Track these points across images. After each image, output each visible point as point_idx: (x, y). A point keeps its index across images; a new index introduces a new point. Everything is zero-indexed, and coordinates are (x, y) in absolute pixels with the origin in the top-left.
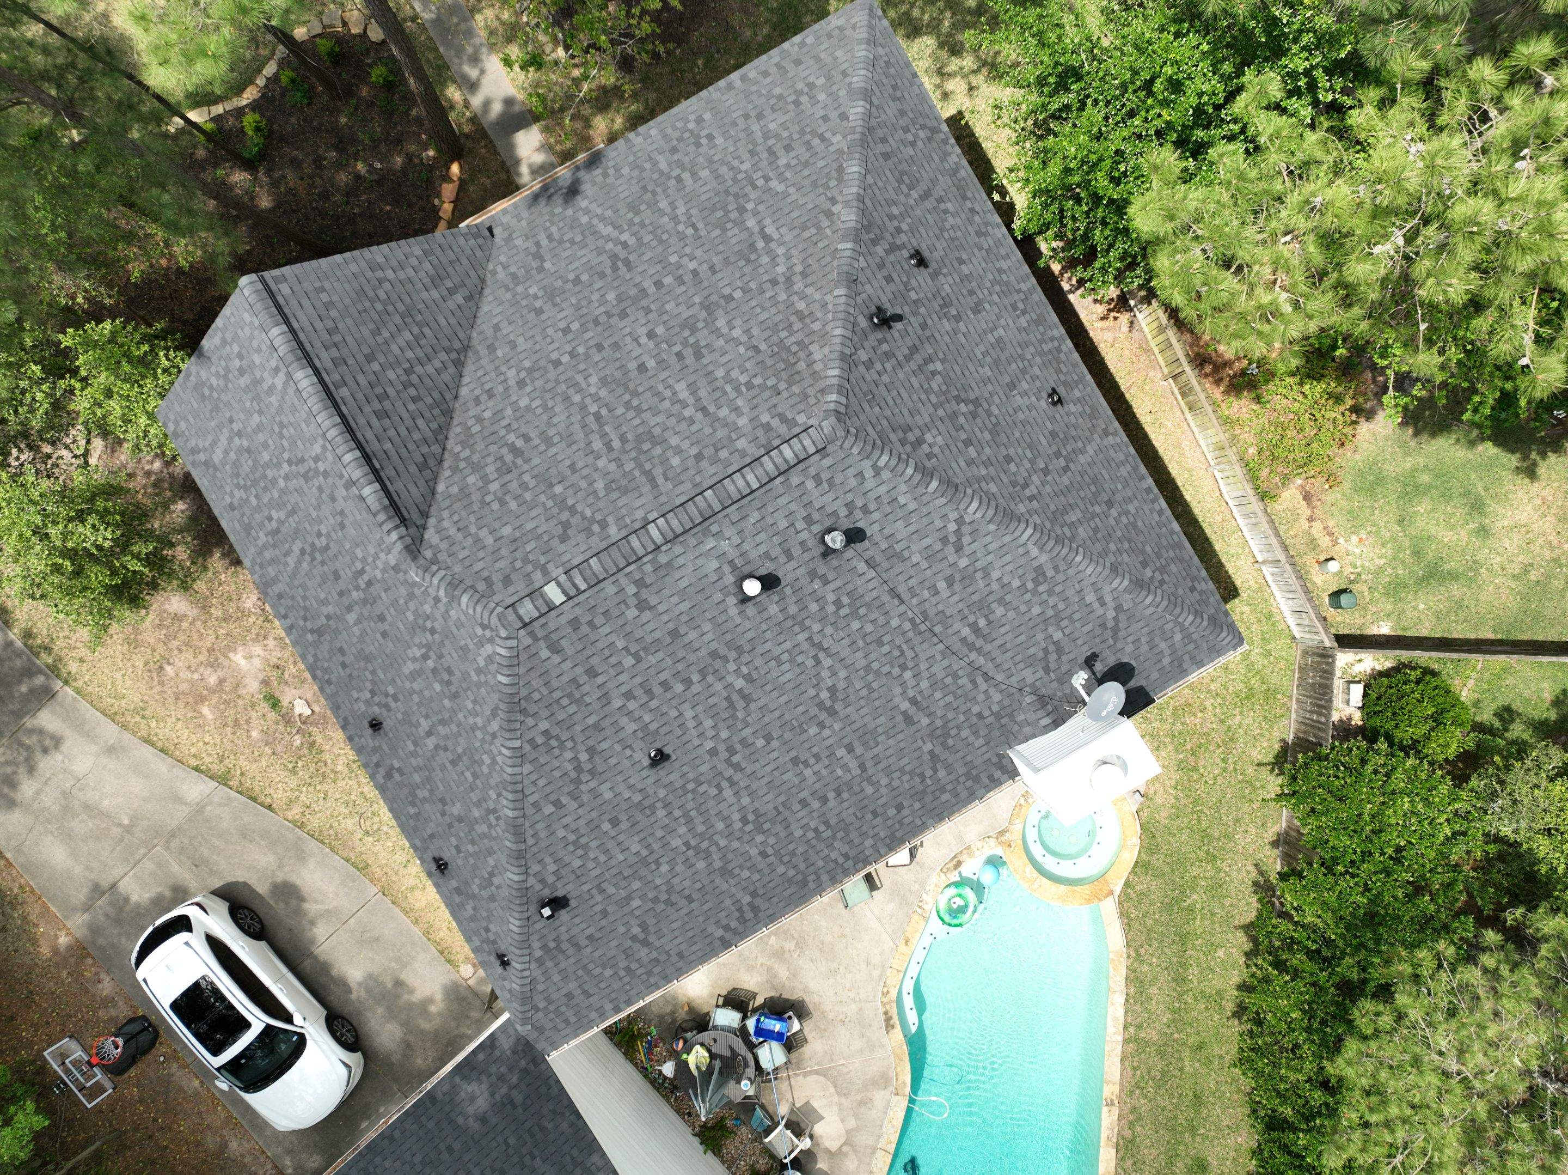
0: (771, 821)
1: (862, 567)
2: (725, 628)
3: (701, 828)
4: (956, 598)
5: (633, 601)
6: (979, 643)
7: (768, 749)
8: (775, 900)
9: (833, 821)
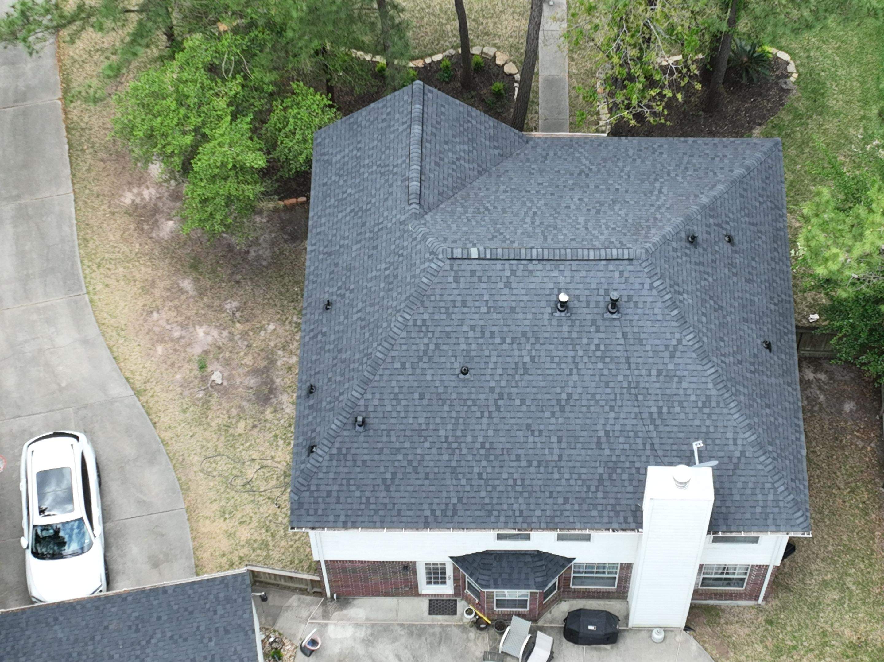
0: (496, 456)
1: (619, 335)
2: (537, 322)
3: (459, 433)
4: (658, 385)
5: (504, 280)
6: (658, 422)
7: (518, 409)
8: (468, 513)
9: (527, 482)
